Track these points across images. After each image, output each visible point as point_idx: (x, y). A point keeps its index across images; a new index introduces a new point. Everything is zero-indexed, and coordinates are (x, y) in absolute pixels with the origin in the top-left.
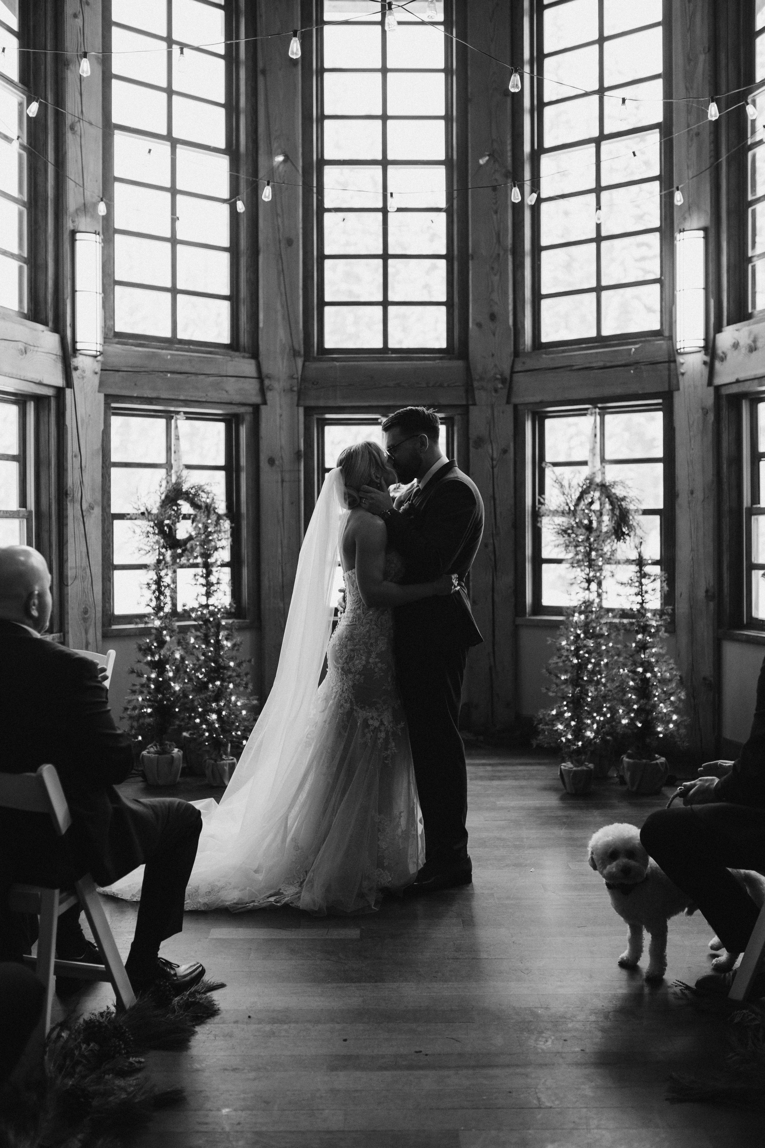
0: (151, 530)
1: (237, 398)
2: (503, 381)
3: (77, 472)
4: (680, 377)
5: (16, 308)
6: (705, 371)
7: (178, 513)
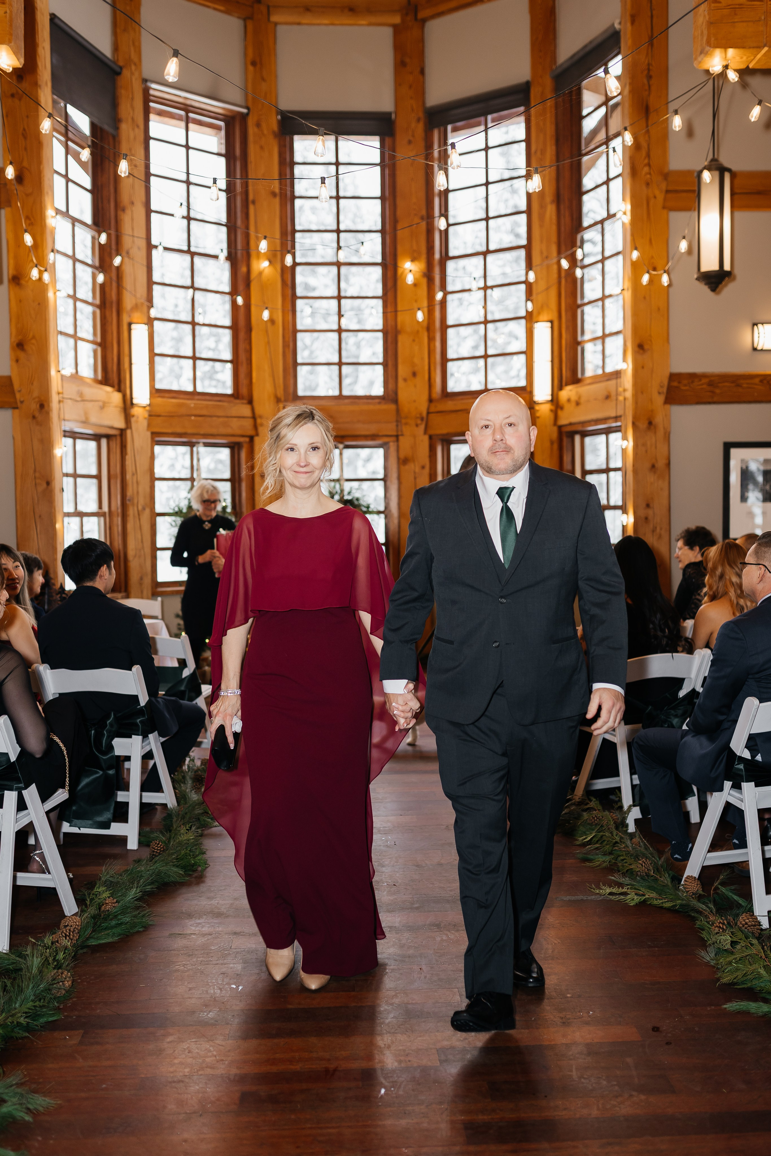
2: (423, 419)
3: (134, 485)
4: (537, 419)
5: (93, 378)
6: (552, 416)
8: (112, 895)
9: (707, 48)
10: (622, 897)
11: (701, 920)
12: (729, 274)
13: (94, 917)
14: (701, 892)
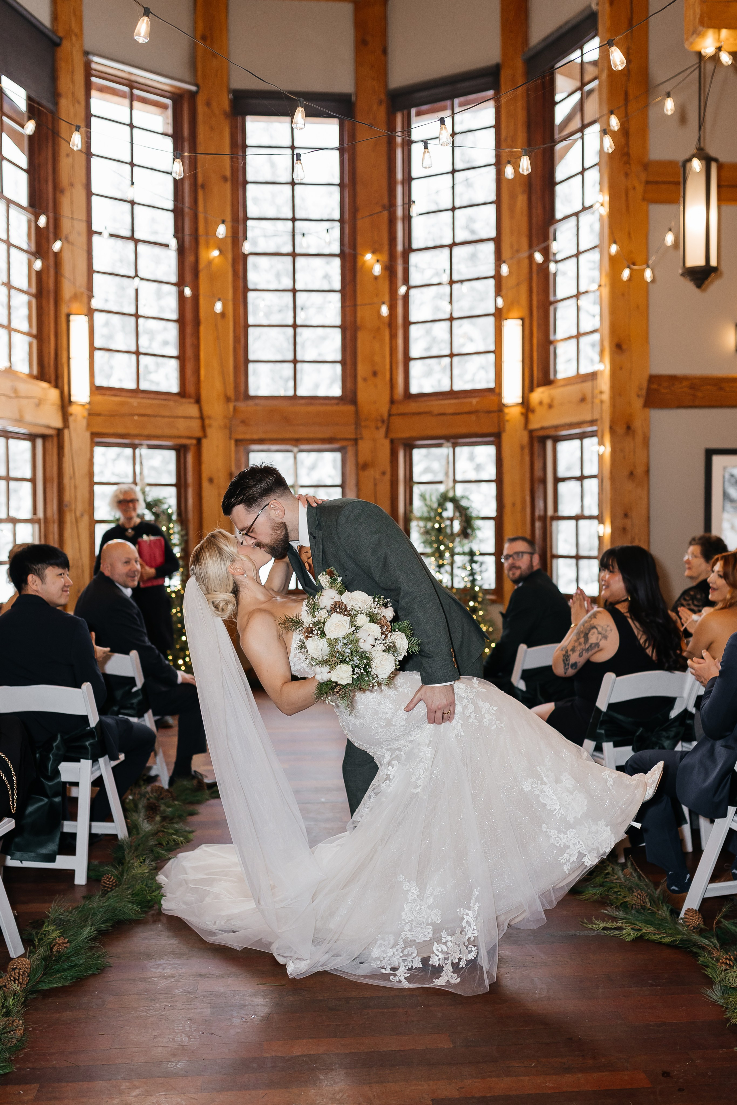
1: (184, 433)
2: (383, 421)
3: (73, 489)
4: (507, 423)
5: (28, 372)
8: (62, 934)
9: (700, 28)
10: (617, 932)
11: (704, 956)
12: (715, 270)
13: (45, 959)
14: (703, 926)
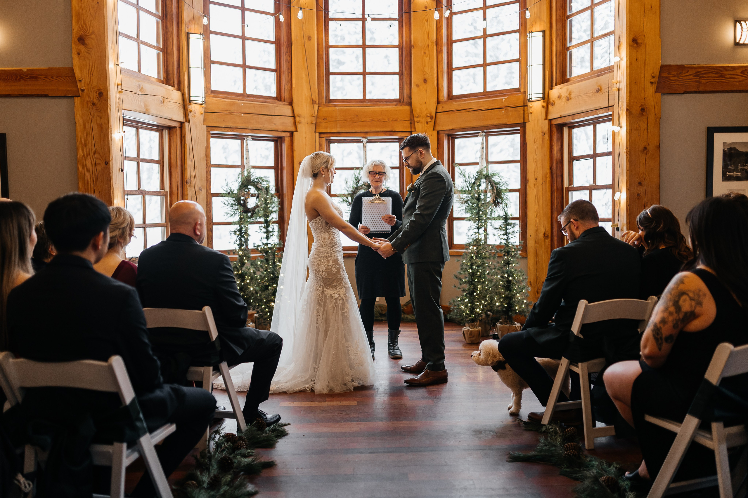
0: (234, 202)
1: (281, 128)
2: (431, 118)
3: (193, 169)
4: (530, 115)
5: (156, 77)
6: (544, 111)
7: (248, 193)
